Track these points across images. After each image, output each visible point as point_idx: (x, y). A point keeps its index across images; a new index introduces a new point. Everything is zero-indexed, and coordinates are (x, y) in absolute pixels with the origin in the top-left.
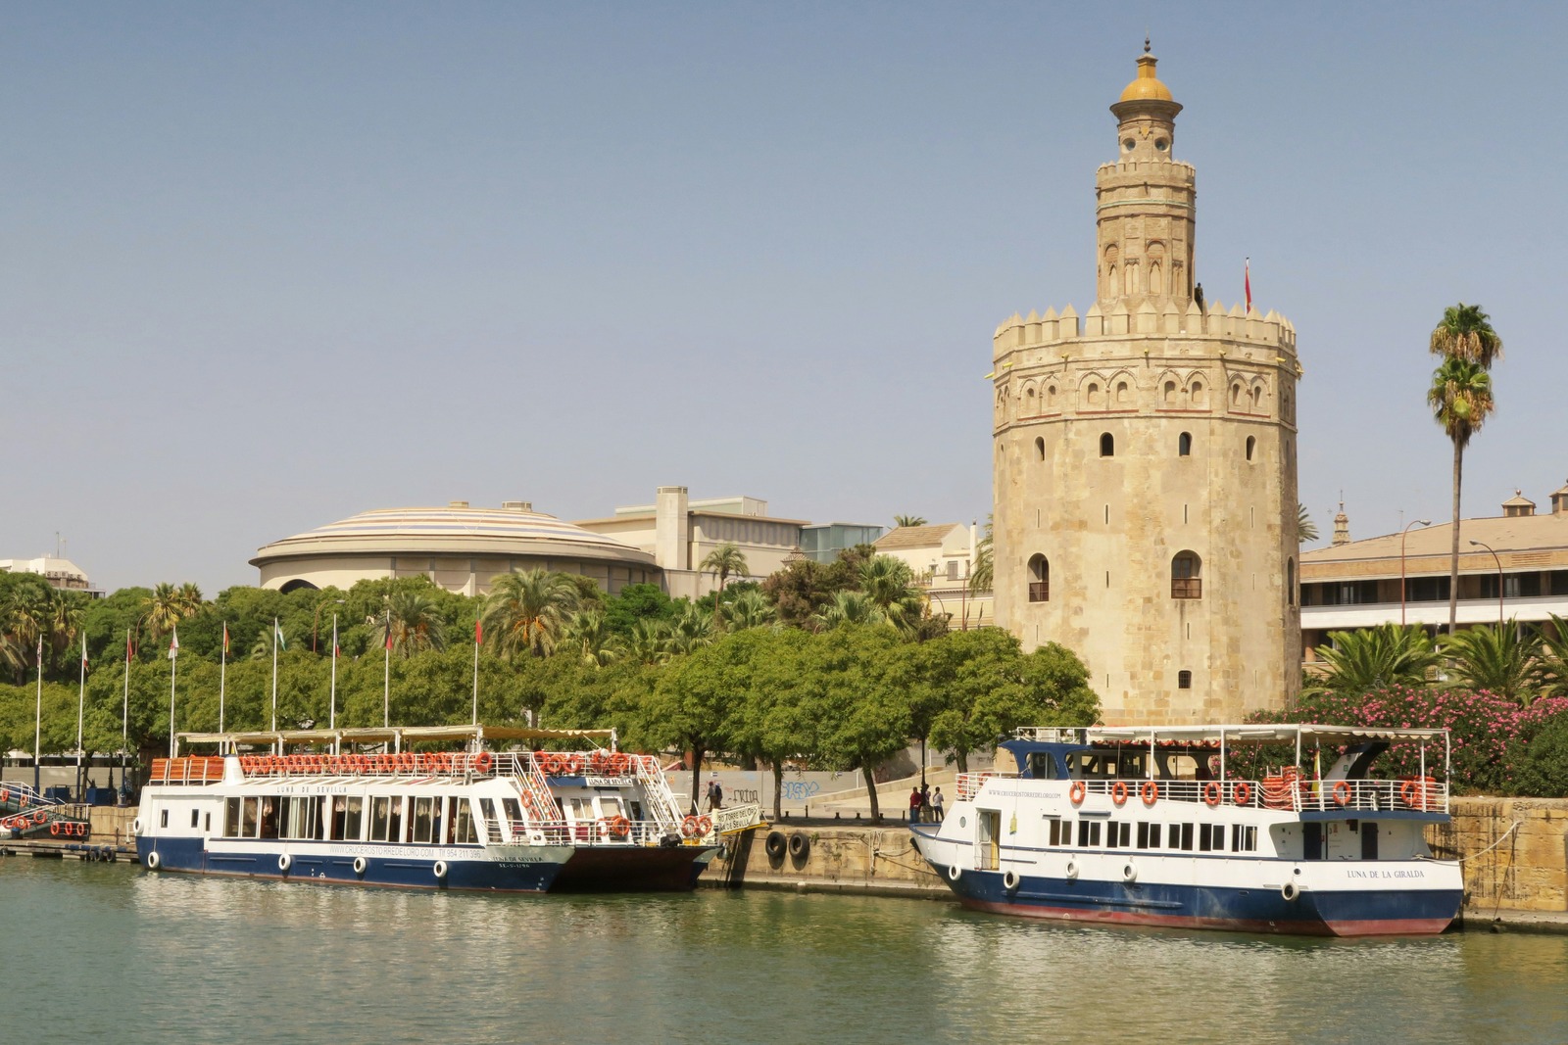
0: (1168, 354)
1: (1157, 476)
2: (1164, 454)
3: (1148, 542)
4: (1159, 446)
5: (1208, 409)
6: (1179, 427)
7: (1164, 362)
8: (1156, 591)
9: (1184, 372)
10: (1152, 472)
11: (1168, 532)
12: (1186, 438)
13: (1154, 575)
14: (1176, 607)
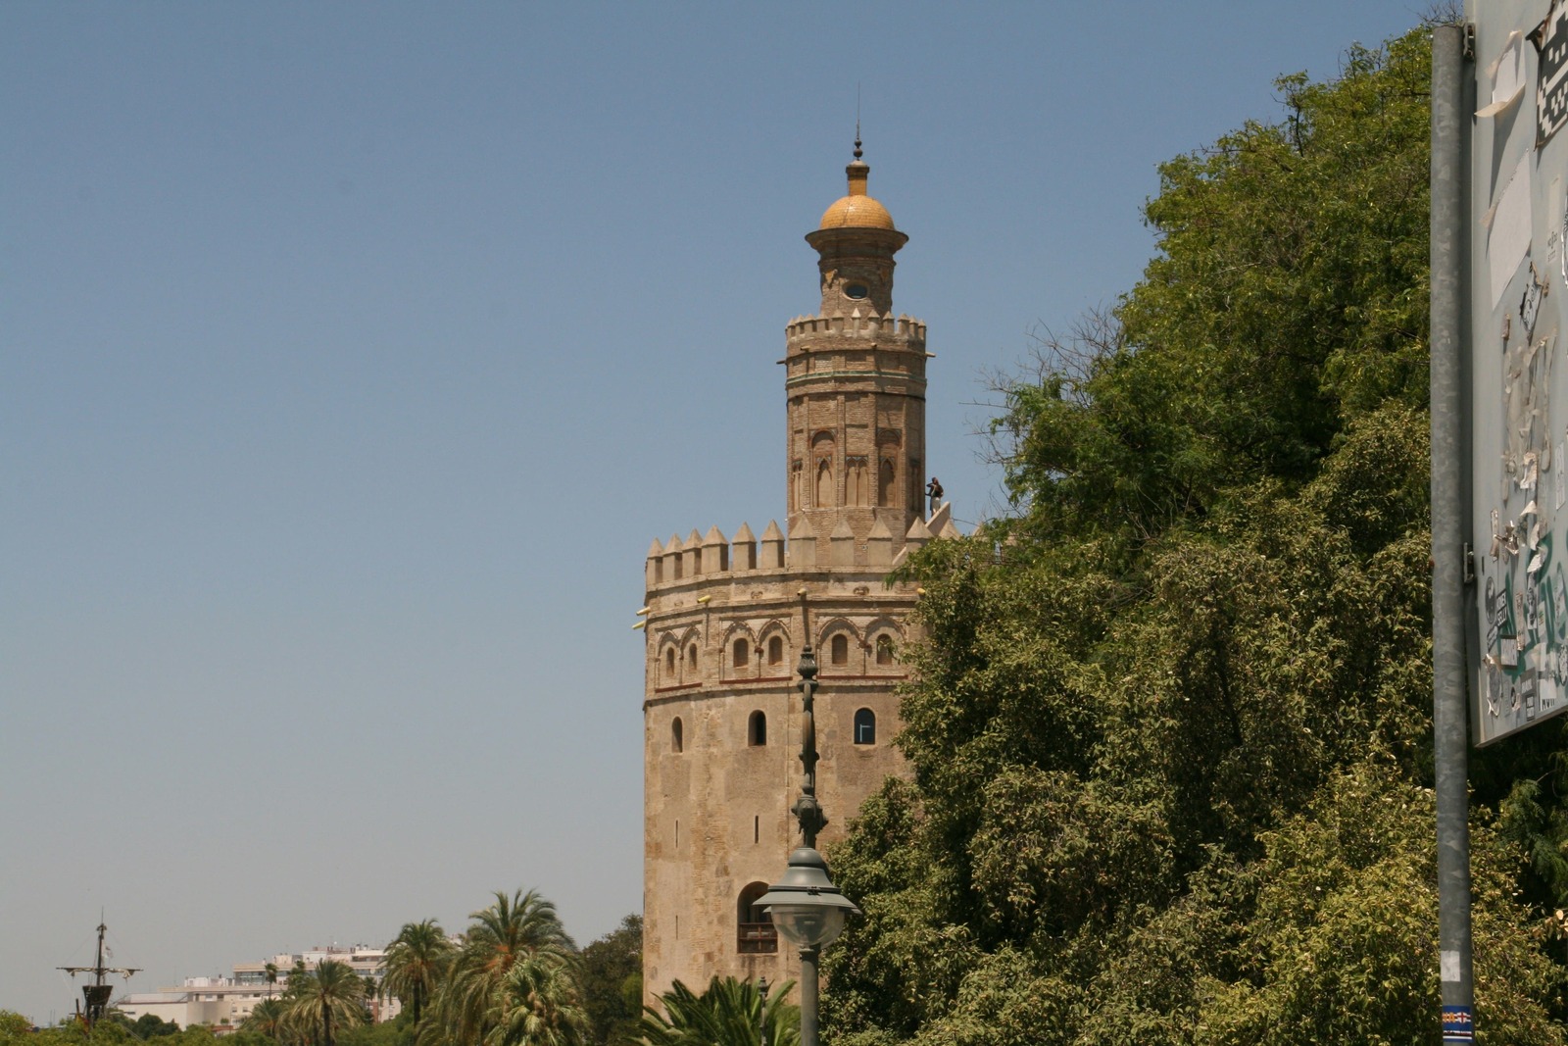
0: (734, 601)
1: (720, 775)
2: (728, 745)
3: (709, 874)
4: (723, 733)
5: (788, 675)
6: (747, 705)
7: (730, 614)
8: (717, 943)
9: (756, 625)
10: (714, 770)
11: (733, 856)
12: (758, 722)
13: (715, 922)
14: (743, 966)
